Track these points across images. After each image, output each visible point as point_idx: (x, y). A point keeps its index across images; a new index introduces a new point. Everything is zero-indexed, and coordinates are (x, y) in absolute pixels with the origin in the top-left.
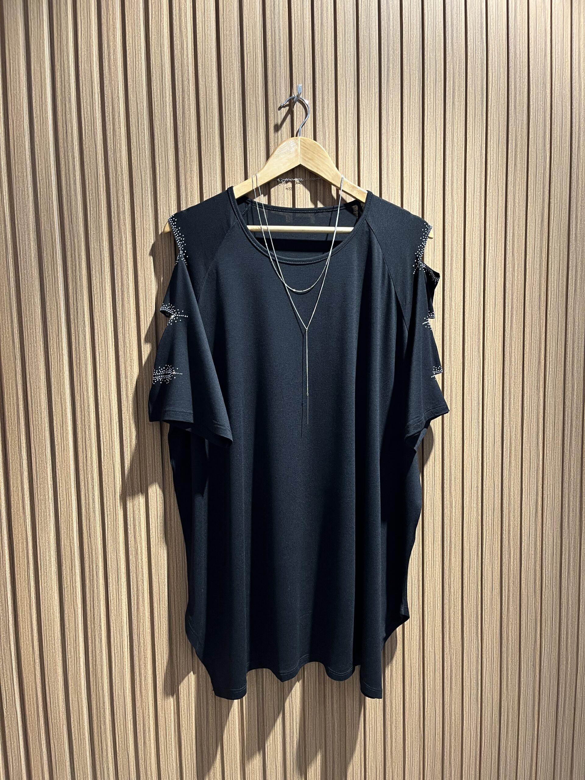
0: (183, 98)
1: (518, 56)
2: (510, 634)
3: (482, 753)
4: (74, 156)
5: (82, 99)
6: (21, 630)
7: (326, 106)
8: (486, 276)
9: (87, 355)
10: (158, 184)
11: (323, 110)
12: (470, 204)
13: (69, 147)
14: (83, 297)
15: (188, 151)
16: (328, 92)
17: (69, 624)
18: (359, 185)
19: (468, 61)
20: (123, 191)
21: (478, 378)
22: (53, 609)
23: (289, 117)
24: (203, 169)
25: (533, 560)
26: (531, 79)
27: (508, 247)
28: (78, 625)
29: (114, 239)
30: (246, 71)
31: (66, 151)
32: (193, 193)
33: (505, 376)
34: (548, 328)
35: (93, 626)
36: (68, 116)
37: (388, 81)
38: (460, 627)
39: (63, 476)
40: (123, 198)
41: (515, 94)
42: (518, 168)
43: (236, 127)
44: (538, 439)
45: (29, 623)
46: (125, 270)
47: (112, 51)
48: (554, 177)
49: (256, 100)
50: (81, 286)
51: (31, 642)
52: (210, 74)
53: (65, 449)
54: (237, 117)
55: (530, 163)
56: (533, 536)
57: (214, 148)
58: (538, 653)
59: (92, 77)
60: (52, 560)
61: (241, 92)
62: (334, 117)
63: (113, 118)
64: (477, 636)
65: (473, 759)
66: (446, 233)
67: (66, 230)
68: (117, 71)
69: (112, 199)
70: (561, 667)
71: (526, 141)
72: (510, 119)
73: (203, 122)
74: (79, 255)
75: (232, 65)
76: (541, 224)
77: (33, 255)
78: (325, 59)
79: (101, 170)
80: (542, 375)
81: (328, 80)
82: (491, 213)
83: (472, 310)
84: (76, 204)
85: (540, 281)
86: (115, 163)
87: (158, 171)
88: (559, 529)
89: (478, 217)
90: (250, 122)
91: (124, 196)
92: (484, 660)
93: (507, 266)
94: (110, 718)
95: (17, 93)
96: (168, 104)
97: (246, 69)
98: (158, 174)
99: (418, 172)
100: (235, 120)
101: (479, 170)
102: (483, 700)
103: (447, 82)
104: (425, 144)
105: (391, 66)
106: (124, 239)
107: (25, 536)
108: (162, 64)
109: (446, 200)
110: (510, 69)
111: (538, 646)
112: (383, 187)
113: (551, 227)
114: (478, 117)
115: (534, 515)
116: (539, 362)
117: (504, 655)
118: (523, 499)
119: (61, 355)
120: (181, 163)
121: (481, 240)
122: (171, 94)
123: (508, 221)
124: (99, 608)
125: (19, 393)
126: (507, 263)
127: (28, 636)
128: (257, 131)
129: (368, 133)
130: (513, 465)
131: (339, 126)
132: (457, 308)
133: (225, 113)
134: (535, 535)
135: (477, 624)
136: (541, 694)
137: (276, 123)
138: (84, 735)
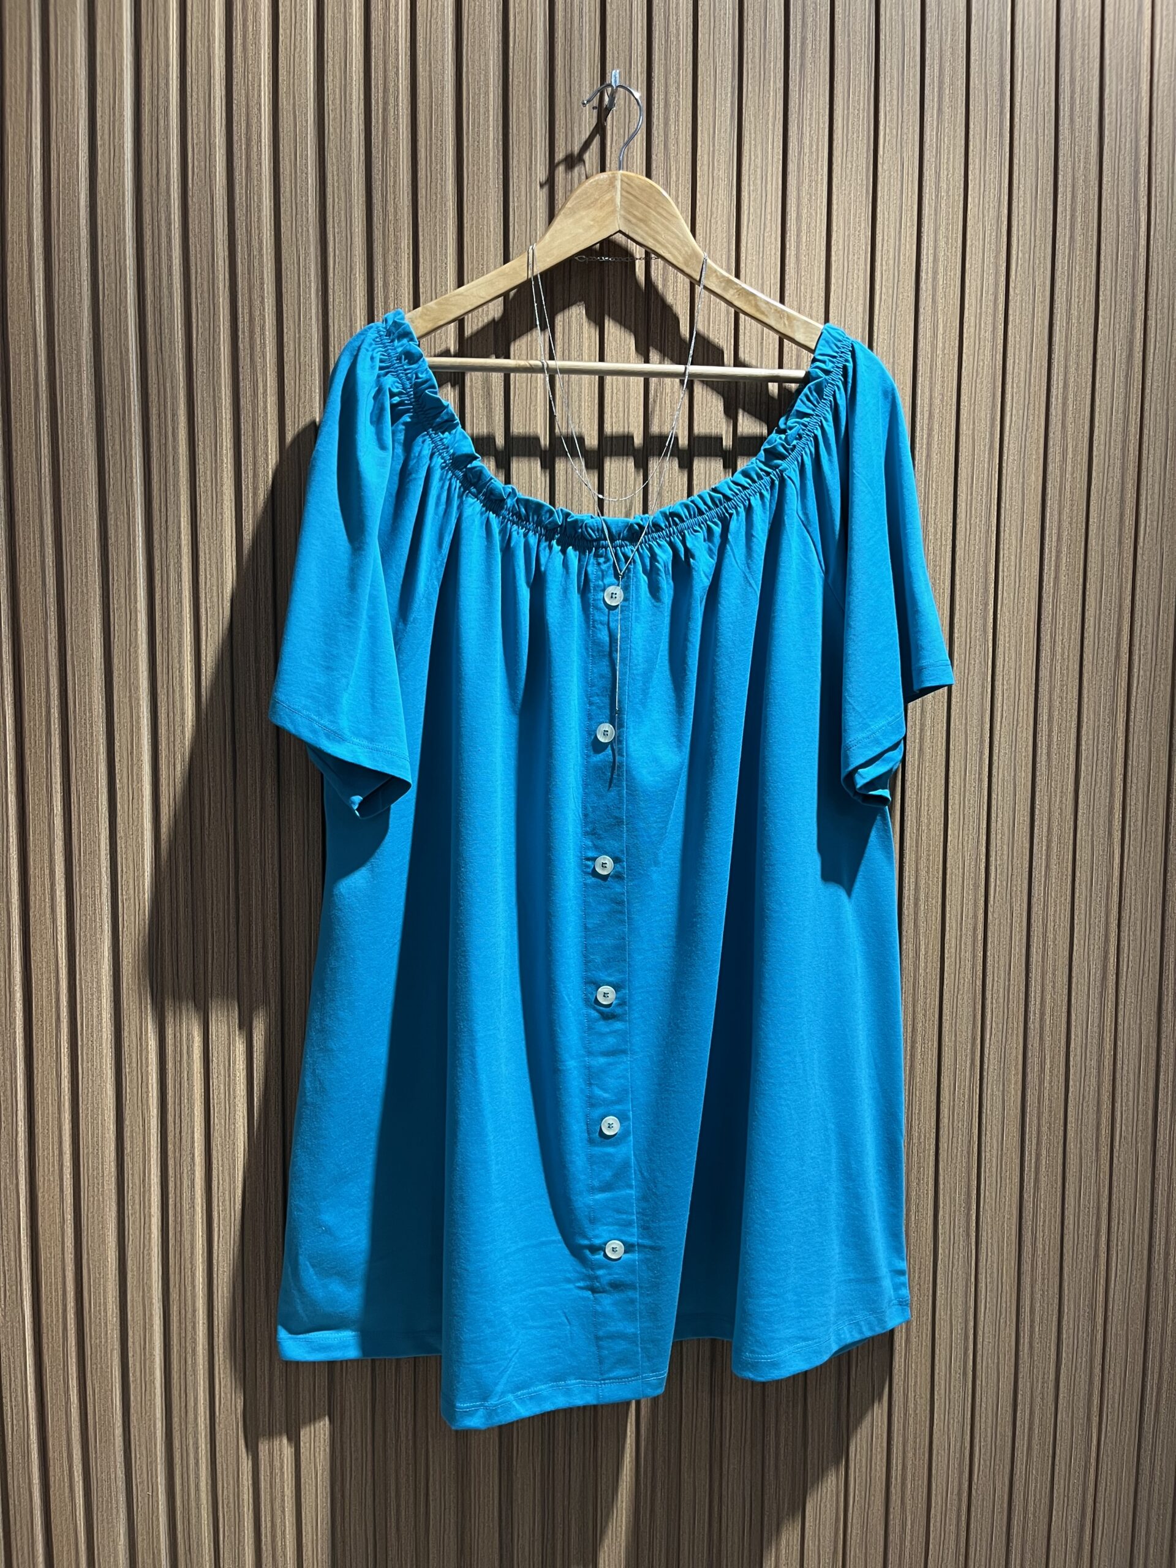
0: (386, 104)
1: (1079, 14)
2: (1039, 1235)
3: (974, 1487)
4: (170, 219)
5: (189, 108)
6: (40, 1153)
7: (672, 116)
8: (1004, 471)
9: (184, 613)
10: (331, 275)
11: (666, 124)
12: (973, 319)
13: (162, 202)
14: (179, 497)
15: (391, 209)
16: (678, 88)
17: (132, 1147)
18: (737, 276)
19: (973, 25)
20: (262, 289)
21: (983, 686)
22: (103, 1115)
23: (597, 140)
24: (421, 245)
25: (1094, 1081)
26: (1107, 62)
27: (1053, 411)
28: (149, 1149)
29: (241, 384)
30: (511, 50)
31: (156, 210)
32: (399, 293)
33: (1041, 683)
34: (1138, 583)
35: (177, 1154)
36: (162, 142)
37: (802, 65)
38: (931, 1213)
39: (130, 851)
40: (262, 302)
41: (1073, 92)
42: (1078, 245)
43: (488, 161)
44: (1110, 822)
45: (56, 1139)
46: (261, 446)
47: (250, 17)
48: (1155, 265)
49: (530, 106)
50: (176, 474)
51: (57, 1178)
52: (440, 57)
53: (135, 797)
54: (491, 141)
55: (1103, 235)
56: (1096, 1029)
57: (444, 203)
58: (1102, 1281)
59: (210, 68)
60: (104, 1016)
61: (500, 91)
62: (689, 139)
63: (248, 145)
64: (968, 1235)
65: (953, 1497)
66: (920, 380)
67: (149, 365)
68: (260, 54)
69: (240, 304)
70: (1152, 1316)
71: (1097, 189)
72: (1061, 142)
73: (423, 150)
74: (173, 416)
75: (485, 36)
76: (1128, 362)
77: (86, 414)
78: (672, 23)
79: (220, 247)
80: (1124, 684)
81: (679, 64)
82: (1018, 339)
83: (972, 542)
84: (172, 313)
85: (1123, 483)
86: (249, 232)
87: (331, 249)
88: (1154, 1018)
89: (989, 345)
90: (516, 151)
91: (263, 298)
92: (982, 1285)
93: (1050, 450)
94: (206, 1344)
95: (67, 99)
96: (354, 116)
97: (511, 45)
98: (332, 254)
99: (862, 253)
100: (488, 146)
101: (993, 247)
102: (979, 1373)
103: (927, 68)
104: (879, 194)
105: (809, 35)
106: (261, 385)
107: (53, 967)
108: (346, 39)
109: (921, 310)
110: (1062, 42)
111: (1103, 1267)
112: (787, 282)
113: (1149, 370)
114: (993, 139)
115: (1098, 984)
116: (1118, 657)
117: (1026, 1280)
118: (1075, 948)
119: (133, 612)
120: (377, 234)
121: (994, 395)
122: (362, 97)
123: (1055, 356)
124: (192, 1121)
125: (51, 684)
126: (1051, 443)
127: (53, 1166)
128: (530, 169)
129: (759, 171)
130: (1054, 873)
131: (699, 157)
132: (938, 536)
133: (468, 133)
134: (1099, 1026)
135: (969, 1209)
136: (1106, 1371)
137: (569, 151)
138: (152, 1374)
